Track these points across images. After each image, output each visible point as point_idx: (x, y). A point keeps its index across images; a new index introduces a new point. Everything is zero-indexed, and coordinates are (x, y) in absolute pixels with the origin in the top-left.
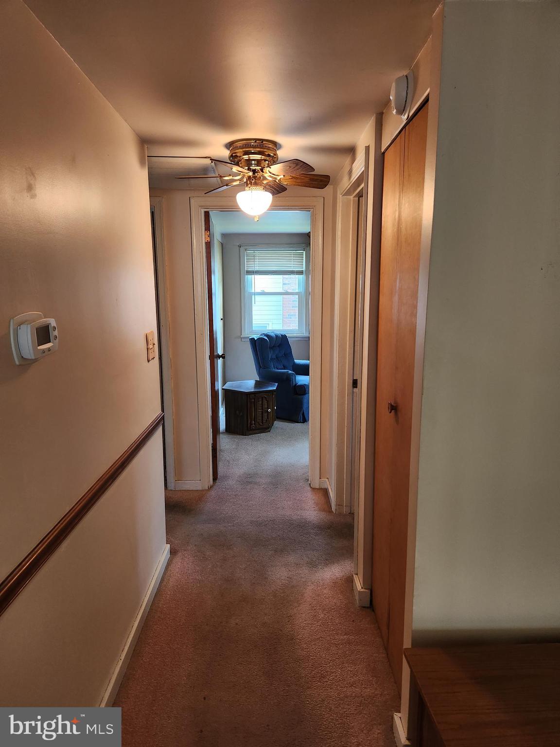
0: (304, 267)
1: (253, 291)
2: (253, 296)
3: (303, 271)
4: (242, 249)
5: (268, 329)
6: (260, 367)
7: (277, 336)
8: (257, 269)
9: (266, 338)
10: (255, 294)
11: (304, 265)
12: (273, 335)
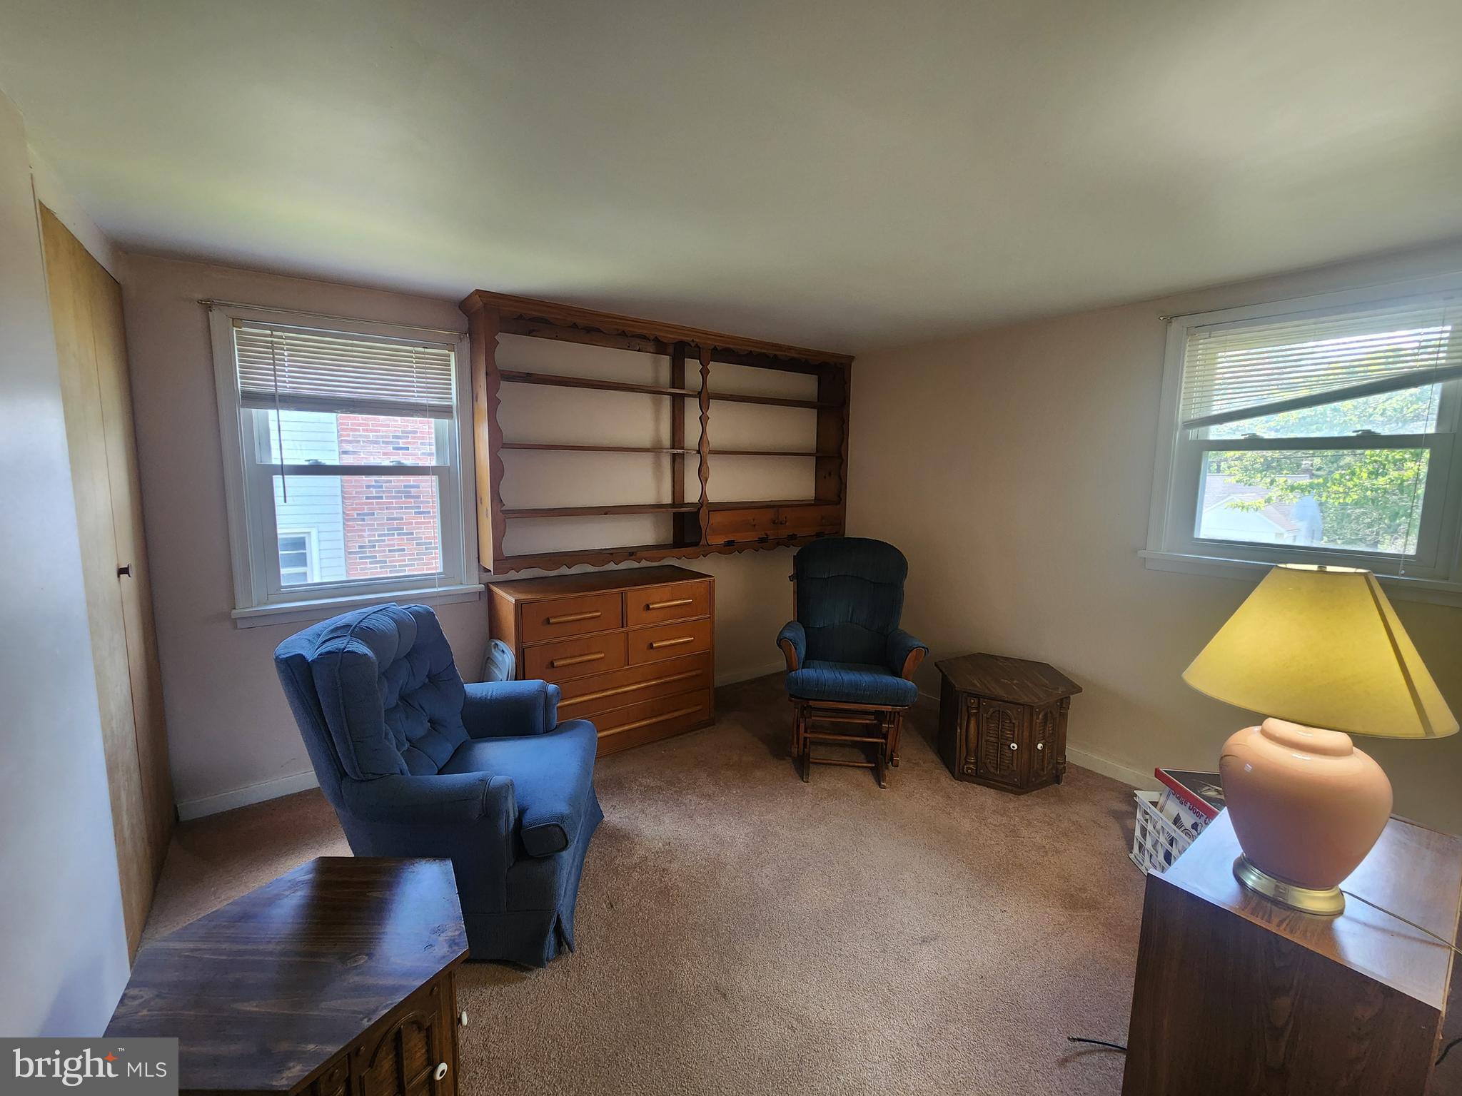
0: (454, 395)
1: (276, 461)
2: (277, 480)
3: (450, 407)
4: (215, 316)
5: (309, 581)
6: (343, 774)
7: (399, 623)
8: (287, 388)
9: (361, 648)
10: (284, 470)
11: (454, 391)
12: (384, 623)
